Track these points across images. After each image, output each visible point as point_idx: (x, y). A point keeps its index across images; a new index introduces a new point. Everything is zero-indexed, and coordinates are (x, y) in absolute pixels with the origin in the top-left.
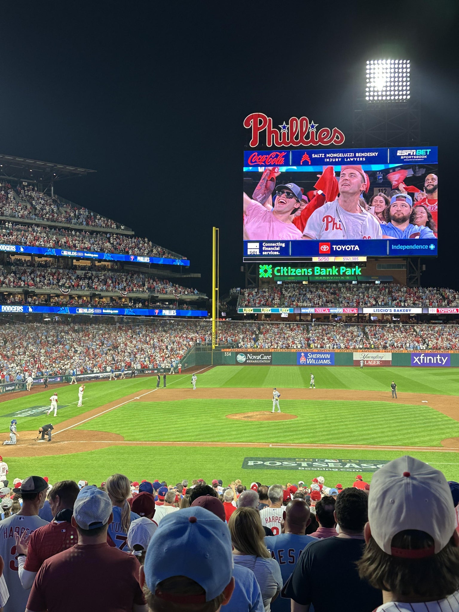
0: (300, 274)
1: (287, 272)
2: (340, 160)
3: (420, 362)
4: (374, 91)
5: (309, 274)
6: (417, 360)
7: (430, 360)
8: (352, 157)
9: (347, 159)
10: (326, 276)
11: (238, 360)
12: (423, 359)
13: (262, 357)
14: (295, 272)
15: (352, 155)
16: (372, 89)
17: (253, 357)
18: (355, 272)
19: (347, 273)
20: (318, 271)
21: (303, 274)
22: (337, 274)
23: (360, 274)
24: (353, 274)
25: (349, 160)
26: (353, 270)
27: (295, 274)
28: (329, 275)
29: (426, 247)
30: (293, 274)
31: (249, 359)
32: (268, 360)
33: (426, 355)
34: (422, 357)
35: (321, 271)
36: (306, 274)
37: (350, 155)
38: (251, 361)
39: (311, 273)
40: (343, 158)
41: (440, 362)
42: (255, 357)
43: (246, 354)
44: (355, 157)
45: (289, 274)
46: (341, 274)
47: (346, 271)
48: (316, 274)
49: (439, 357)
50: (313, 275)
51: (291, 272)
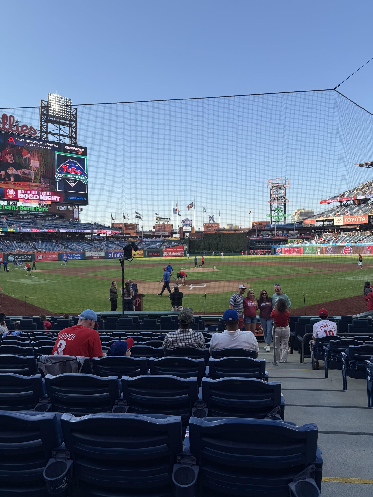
0: (11, 209)
1: (2, 207)
2: (35, 145)
3: (112, 256)
4: (53, 110)
5: (16, 209)
6: (110, 255)
7: (116, 255)
8: (42, 145)
9: (39, 146)
10: (27, 211)
11: (9, 259)
12: (113, 255)
13: (25, 257)
14: (7, 208)
15: (42, 143)
16: (52, 109)
17: (19, 257)
18: (44, 209)
19: (40, 210)
20: (22, 208)
21: (12, 209)
22: (34, 210)
23: (48, 211)
24: (43, 211)
25: (40, 147)
26: (44, 208)
27: (7, 209)
28: (30, 211)
29: (82, 199)
30: (6, 209)
31: (16, 259)
32: (29, 258)
33: (114, 253)
34: (112, 254)
35: (24, 208)
36: (15, 209)
37: (41, 143)
38: (18, 260)
39: (18, 209)
40: (37, 145)
41: (120, 256)
42: (20, 257)
43: (14, 255)
44: (44, 145)
45: (4, 208)
46: (37, 210)
47: (39, 209)
48: (21, 209)
49: (120, 254)
50: (19, 211)
51: (5, 207)
